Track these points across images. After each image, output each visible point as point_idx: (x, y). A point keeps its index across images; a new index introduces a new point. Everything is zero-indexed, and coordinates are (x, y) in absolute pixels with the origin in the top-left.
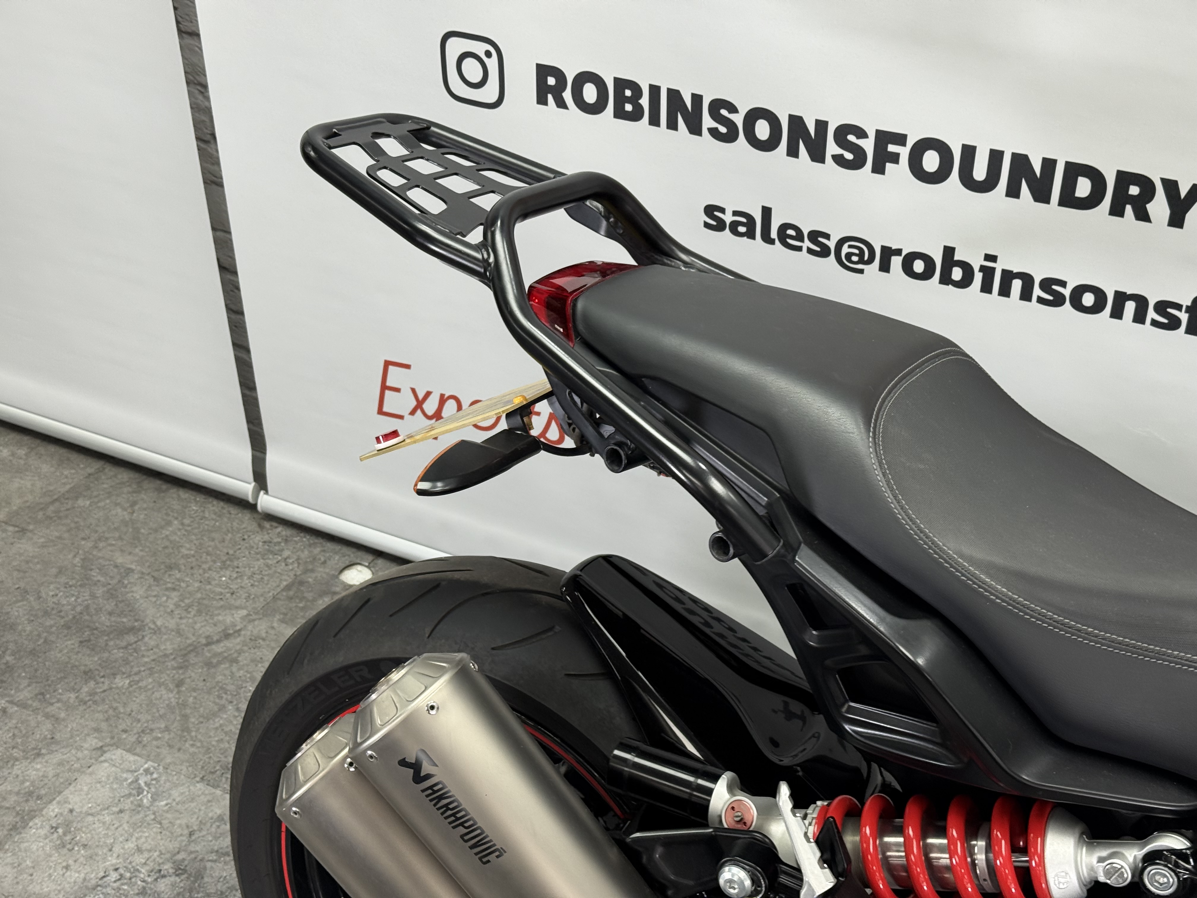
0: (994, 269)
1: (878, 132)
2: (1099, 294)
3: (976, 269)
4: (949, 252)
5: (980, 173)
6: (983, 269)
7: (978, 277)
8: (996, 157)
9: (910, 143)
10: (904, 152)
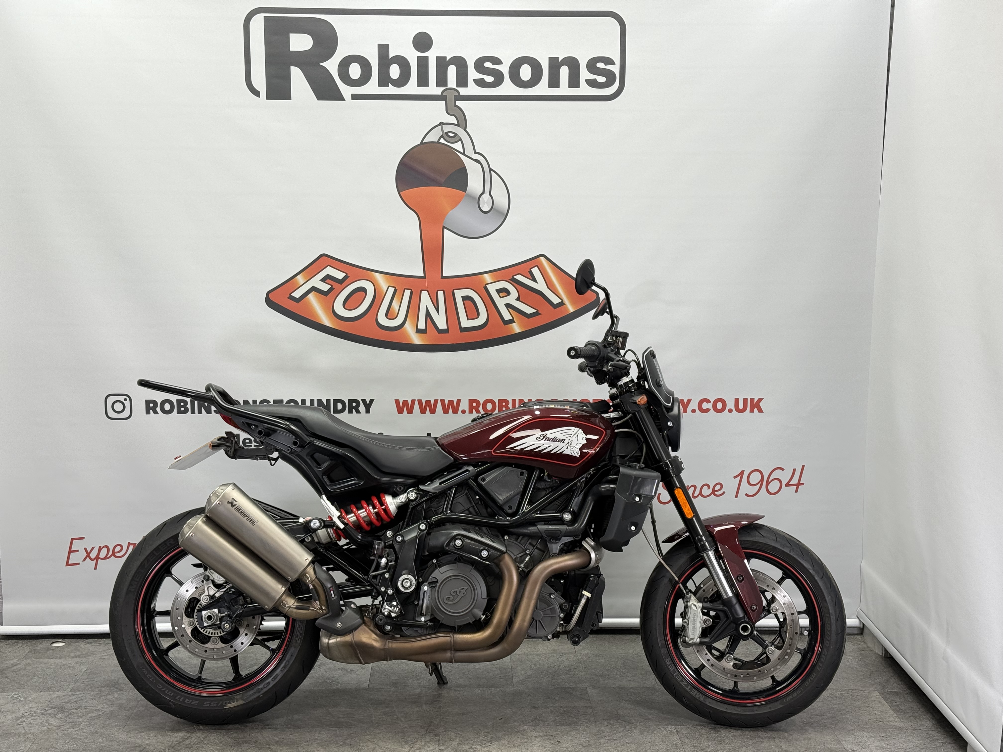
1: (274, 400)
8: (312, 401)
9: (285, 402)
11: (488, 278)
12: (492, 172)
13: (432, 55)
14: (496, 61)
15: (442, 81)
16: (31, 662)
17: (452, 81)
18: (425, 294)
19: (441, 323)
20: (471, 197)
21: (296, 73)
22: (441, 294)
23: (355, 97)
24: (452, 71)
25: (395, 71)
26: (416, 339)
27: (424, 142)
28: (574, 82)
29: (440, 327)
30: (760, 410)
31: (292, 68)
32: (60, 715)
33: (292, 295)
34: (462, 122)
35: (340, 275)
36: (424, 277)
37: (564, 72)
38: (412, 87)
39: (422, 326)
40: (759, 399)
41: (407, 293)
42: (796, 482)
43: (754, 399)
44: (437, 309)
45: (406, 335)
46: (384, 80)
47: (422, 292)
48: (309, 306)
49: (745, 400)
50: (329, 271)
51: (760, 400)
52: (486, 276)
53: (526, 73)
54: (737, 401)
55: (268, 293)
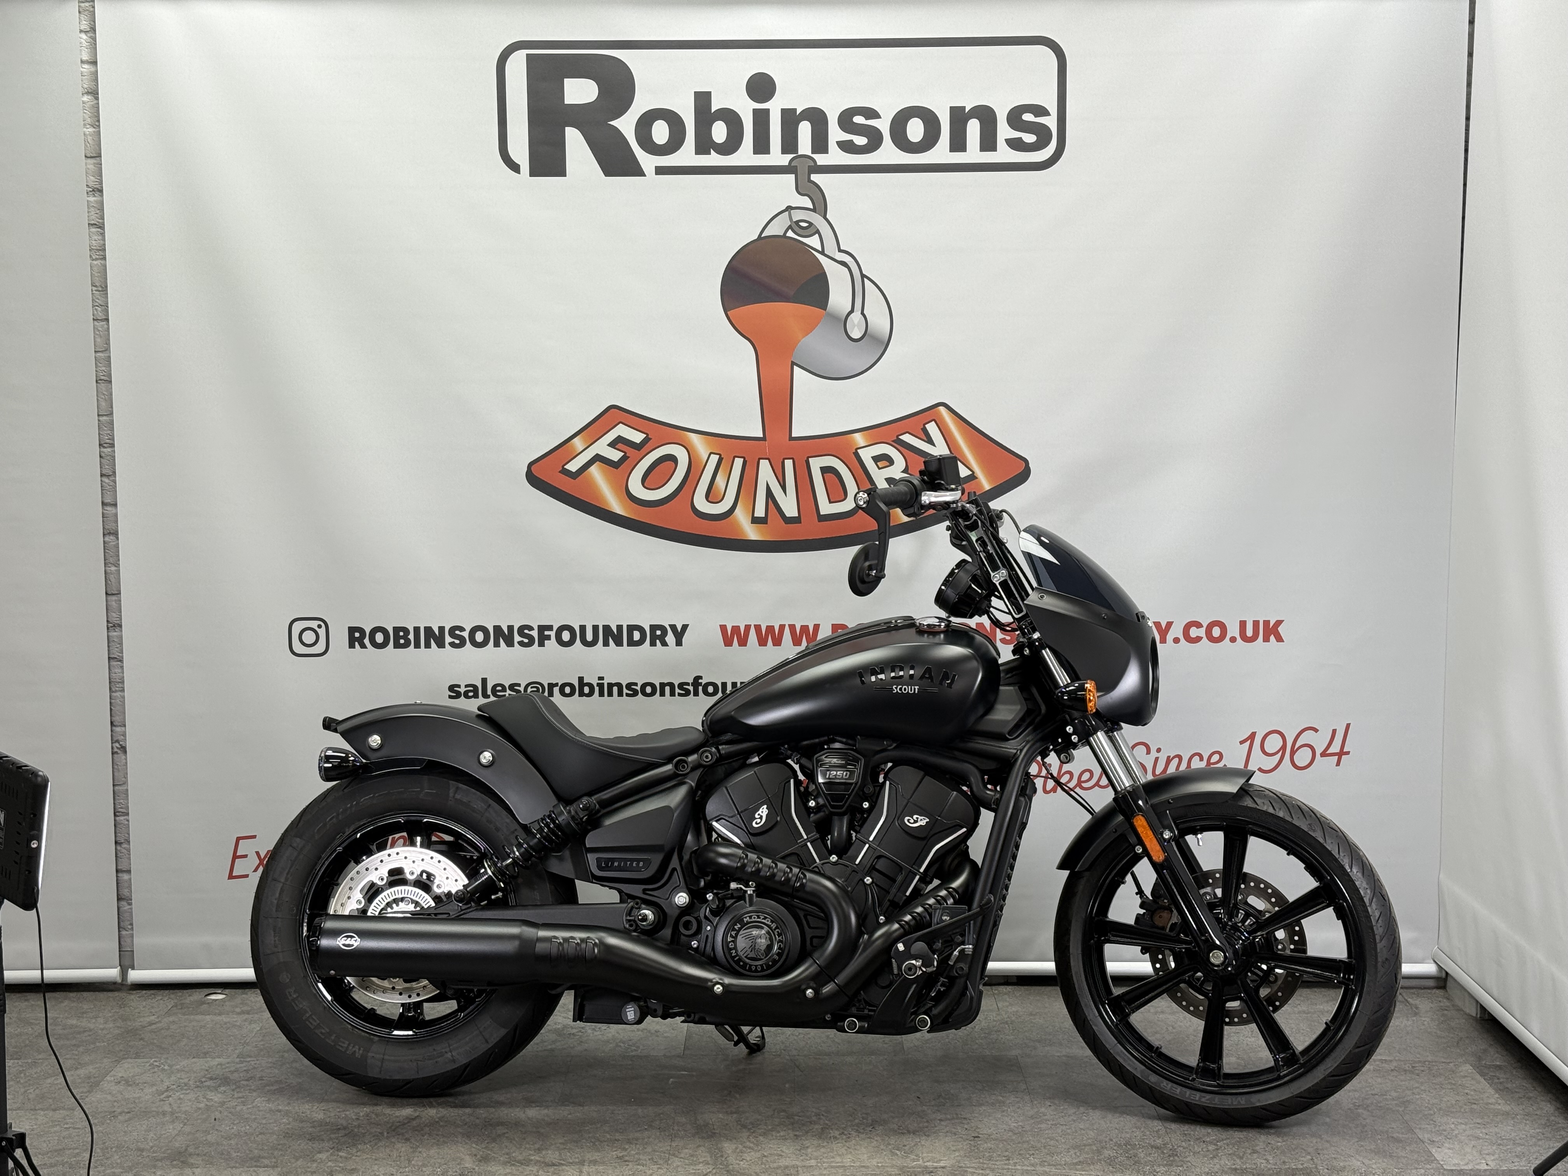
0: (603, 684)
1: (539, 626)
2: (653, 686)
3: (595, 685)
4: (581, 679)
5: (589, 637)
6: (598, 684)
7: (597, 689)
8: (595, 628)
9: (555, 629)
10: (552, 634)
11: (859, 439)
12: (865, 279)
13: (775, 107)
14: (871, 113)
15: (790, 144)
16: (177, 1020)
17: (805, 145)
18: (764, 465)
19: (790, 508)
20: (834, 317)
21: (574, 138)
22: (789, 464)
23: (661, 171)
24: (805, 130)
25: (719, 132)
26: (752, 533)
27: (763, 236)
28: (988, 143)
29: (788, 515)
30: (1279, 639)
31: (568, 130)
32: (223, 1088)
33: (565, 467)
34: (820, 205)
35: (637, 437)
36: (763, 439)
37: (973, 128)
38: (745, 155)
39: (760, 512)
40: (1277, 621)
41: (739, 462)
42: (1337, 750)
43: (1269, 621)
44: (784, 488)
45: (736, 526)
46: (704, 145)
47: (761, 461)
48: (591, 485)
49: (1256, 624)
50: (622, 431)
51: (1279, 623)
52: (858, 437)
53: (915, 130)
54: (1243, 624)
55: (530, 465)
